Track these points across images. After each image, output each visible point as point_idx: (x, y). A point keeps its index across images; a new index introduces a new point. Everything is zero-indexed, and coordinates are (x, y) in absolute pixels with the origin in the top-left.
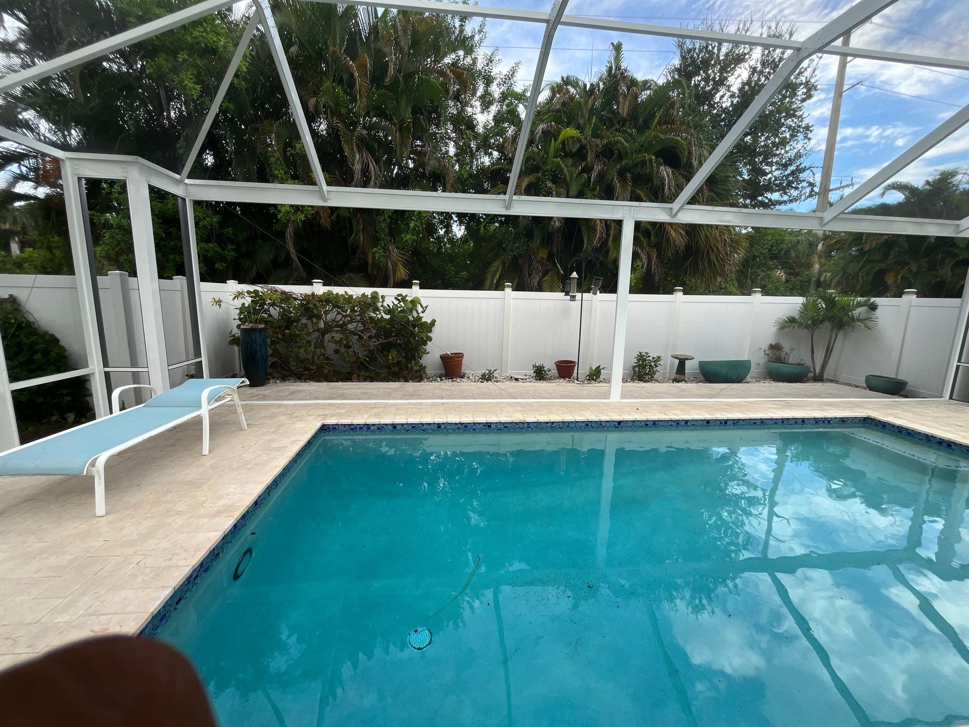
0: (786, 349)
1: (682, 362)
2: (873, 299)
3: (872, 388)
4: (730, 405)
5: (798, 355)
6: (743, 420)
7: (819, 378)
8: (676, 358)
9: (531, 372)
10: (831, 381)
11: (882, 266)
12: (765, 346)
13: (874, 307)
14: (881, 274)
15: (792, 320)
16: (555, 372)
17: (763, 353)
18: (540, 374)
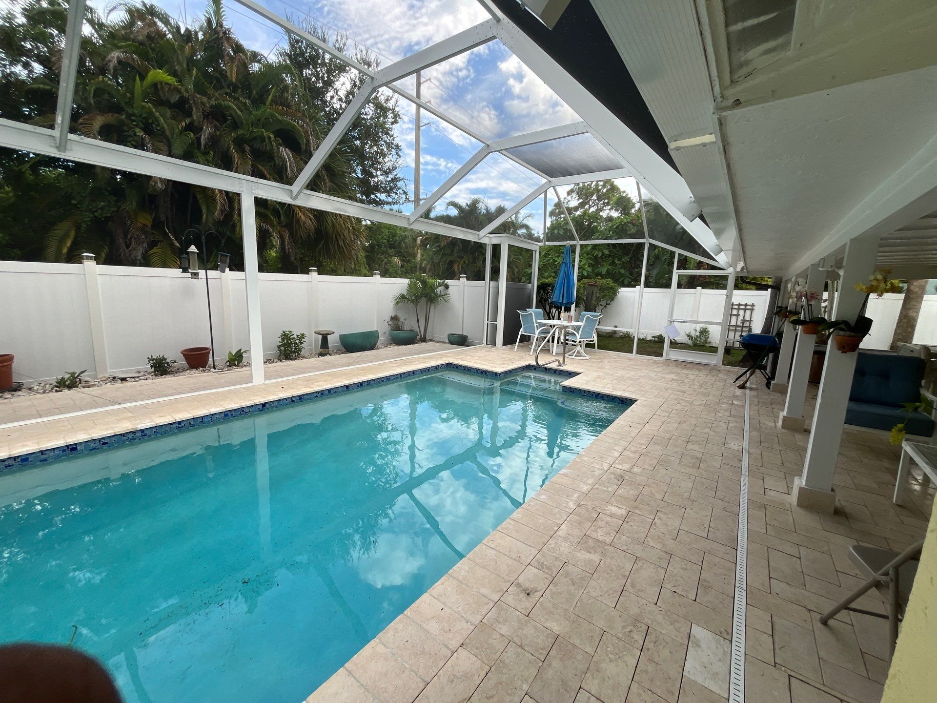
0: (402, 320)
1: (325, 337)
2: (446, 281)
3: (451, 343)
4: (363, 369)
5: (409, 323)
6: (374, 380)
7: (424, 340)
8: (319, 334)
9: (148, 367)
10: (431, 341)
11: (451, 258)
12: (388, 319)
13: (447, 287)
14: (451, 263)
15: (403, 297)
16: (182, 362)
17: (387, 324)
18: (161, 367)
